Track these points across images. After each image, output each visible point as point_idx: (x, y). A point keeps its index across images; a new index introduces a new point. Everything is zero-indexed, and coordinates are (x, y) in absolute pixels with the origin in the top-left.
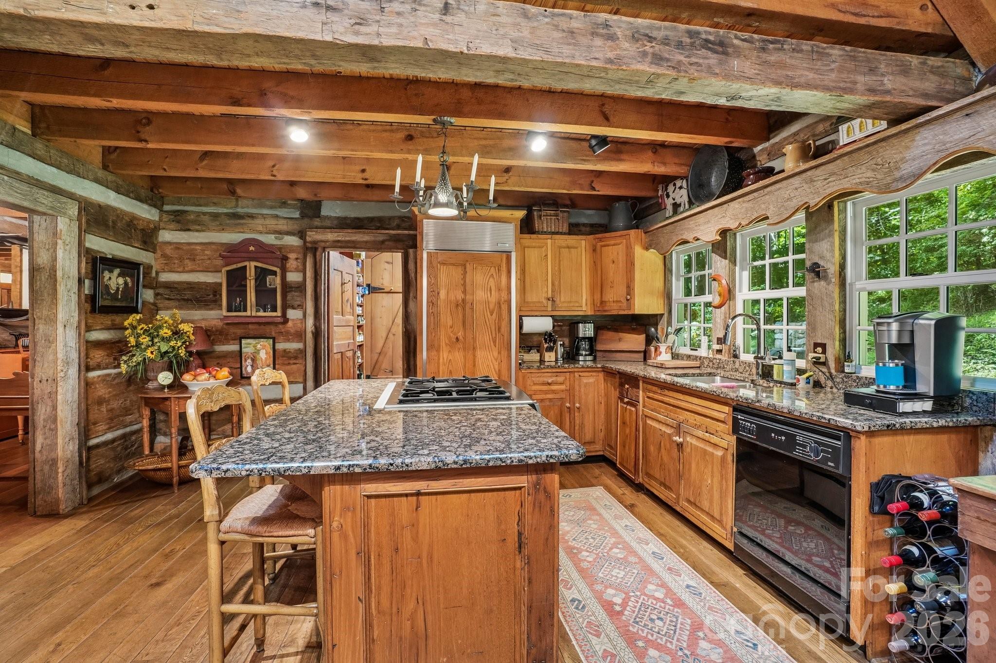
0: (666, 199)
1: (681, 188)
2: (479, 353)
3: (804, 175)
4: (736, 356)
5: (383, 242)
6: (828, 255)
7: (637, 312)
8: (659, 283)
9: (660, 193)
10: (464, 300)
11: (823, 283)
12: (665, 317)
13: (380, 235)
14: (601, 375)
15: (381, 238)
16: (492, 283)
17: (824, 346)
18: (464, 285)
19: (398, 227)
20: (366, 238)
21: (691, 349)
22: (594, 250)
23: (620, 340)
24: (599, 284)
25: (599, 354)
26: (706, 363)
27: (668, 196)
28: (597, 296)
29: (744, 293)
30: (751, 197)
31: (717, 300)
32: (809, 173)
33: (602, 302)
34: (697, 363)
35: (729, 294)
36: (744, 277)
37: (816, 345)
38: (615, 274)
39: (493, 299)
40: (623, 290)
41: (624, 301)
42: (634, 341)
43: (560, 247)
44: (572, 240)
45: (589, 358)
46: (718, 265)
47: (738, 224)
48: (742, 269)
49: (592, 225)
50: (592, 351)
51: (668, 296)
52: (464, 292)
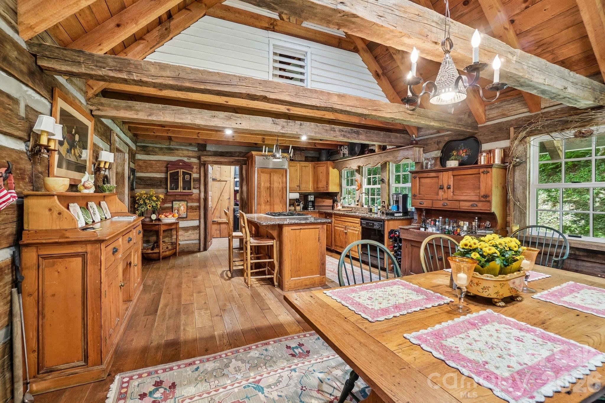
0: (340, 151)
1: (346, 148)
2: (275, 206)
4: (363, 206)
5: (232, 162)
6: (386, 176)
7: (330, 191)
8: (337, 181)
9: (339, 149)
10: (270, 187)
11: (384, 184)
12: (340, 194)
13: (232, 159)
14: (318, 214)
15: (232, 160)
16: (280, 180)
17: (384, 202)
18: (270, 181)
19: (238, 156)
20: (226, 160)
21: (349, 204)
22: (314, 168)
23: (323, 202)
24: (316, 180)
25: (316, 207)
28: (315, 185)
29: (365, 186)
30: (367, 157)
31: (357, 188)
33: (317, 188)
34: (350, 209)
35: (361, 186)
36: (365, 181)
38: (322, 177)
39: (280, 186)
40: (325, 183)
41: (325, 187)
42: (329, 202)
43: (302, 166)
44: (306, 164)
45: (312, 209)
46: (357, 176)
47: (363, 164)
48: (365, 178)
49: (312, 157)
50: (313, 206)
51: (341, 186)
52: (270, 184)
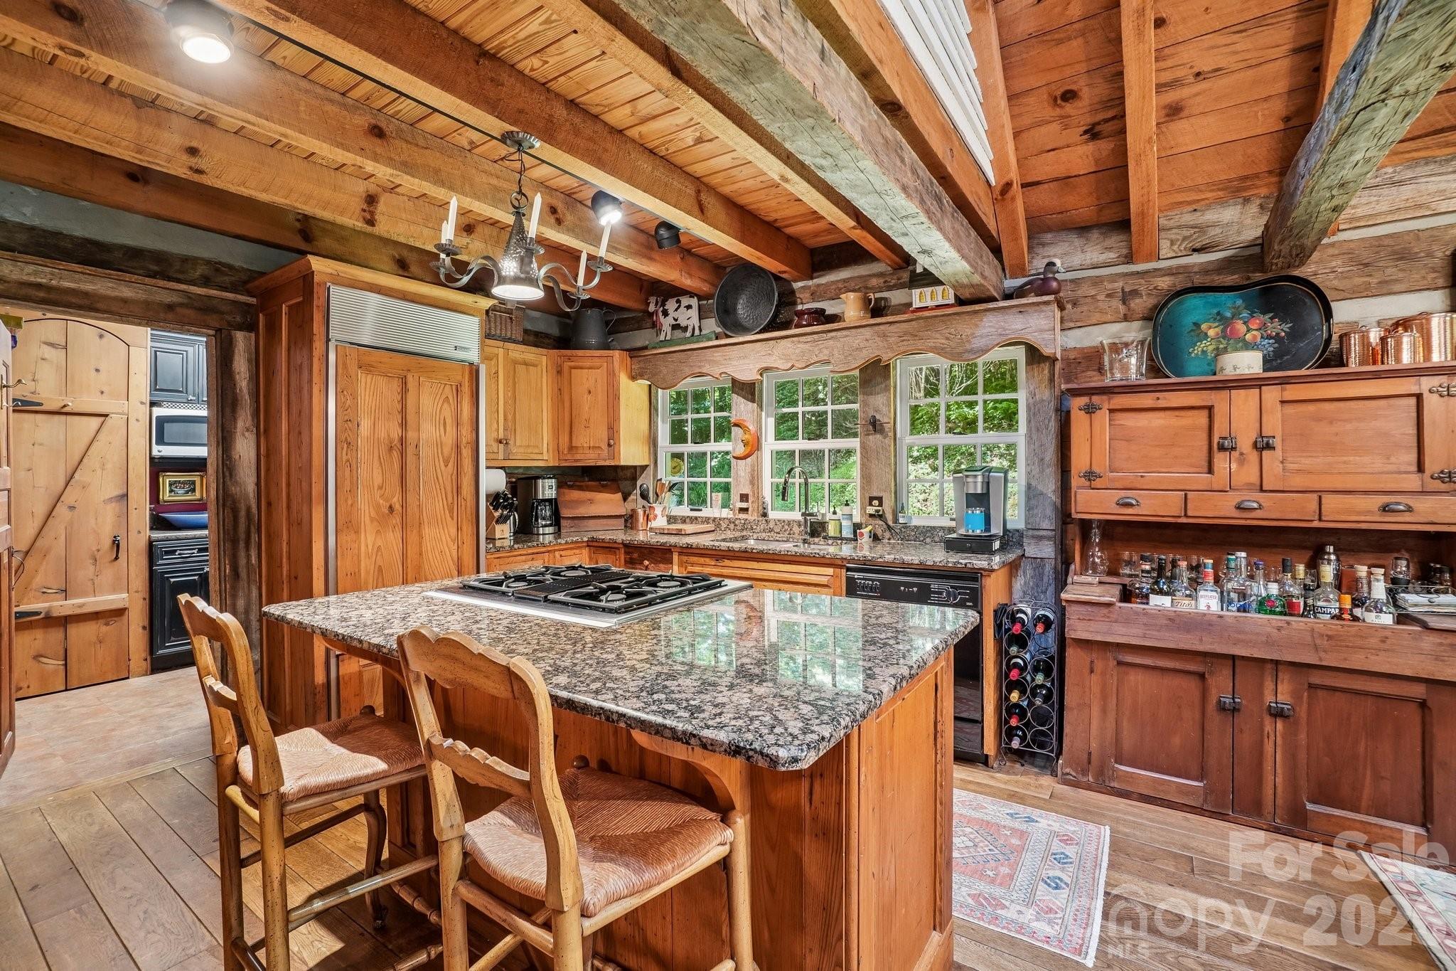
0: (661, 318)
1: (689, 307)
2: (426, 531)
3: (876, 328)
4: (765, 515)
5: (170, 307)
6: (884, 410)
7: (623, 463)
8: (644, 426)
9: (652, 308)
10: (402, 441)
11: (878, 436)
12: (651, 470)
13: (164, 292)
15: (173, 298)
16: (448, 413)
17: (880, 499)
18: (403, 411)
19: (206, 281)
20: (126, 292)
21: (691, 510)
22: (559, 372)
23: (591, 501)
24: (567, 421)
25: (563, 523)
26: (724, 525)
27: (665, 314)
28: (564, 439)
29: (770, 444)
30: (809, 338)
31: (740, 450)
32: (882, 327)
33: (571, 448)
34: (710, 527)
35: (754, 446)
36: (769, 424)
37: (871, 499)
38: (590, 407)
39: (449, 440)
40: (603, 434)
41: (604, 446)
42: (606, 502)
43: (515, 363)
44: (530, 353)
45: (550, 530)
46: (741, 408)
47: (790, 365)
48: (767, 416)
49: (537, 334)
50: (556, 520)
51: (653, 442)
52: (404, 424)
